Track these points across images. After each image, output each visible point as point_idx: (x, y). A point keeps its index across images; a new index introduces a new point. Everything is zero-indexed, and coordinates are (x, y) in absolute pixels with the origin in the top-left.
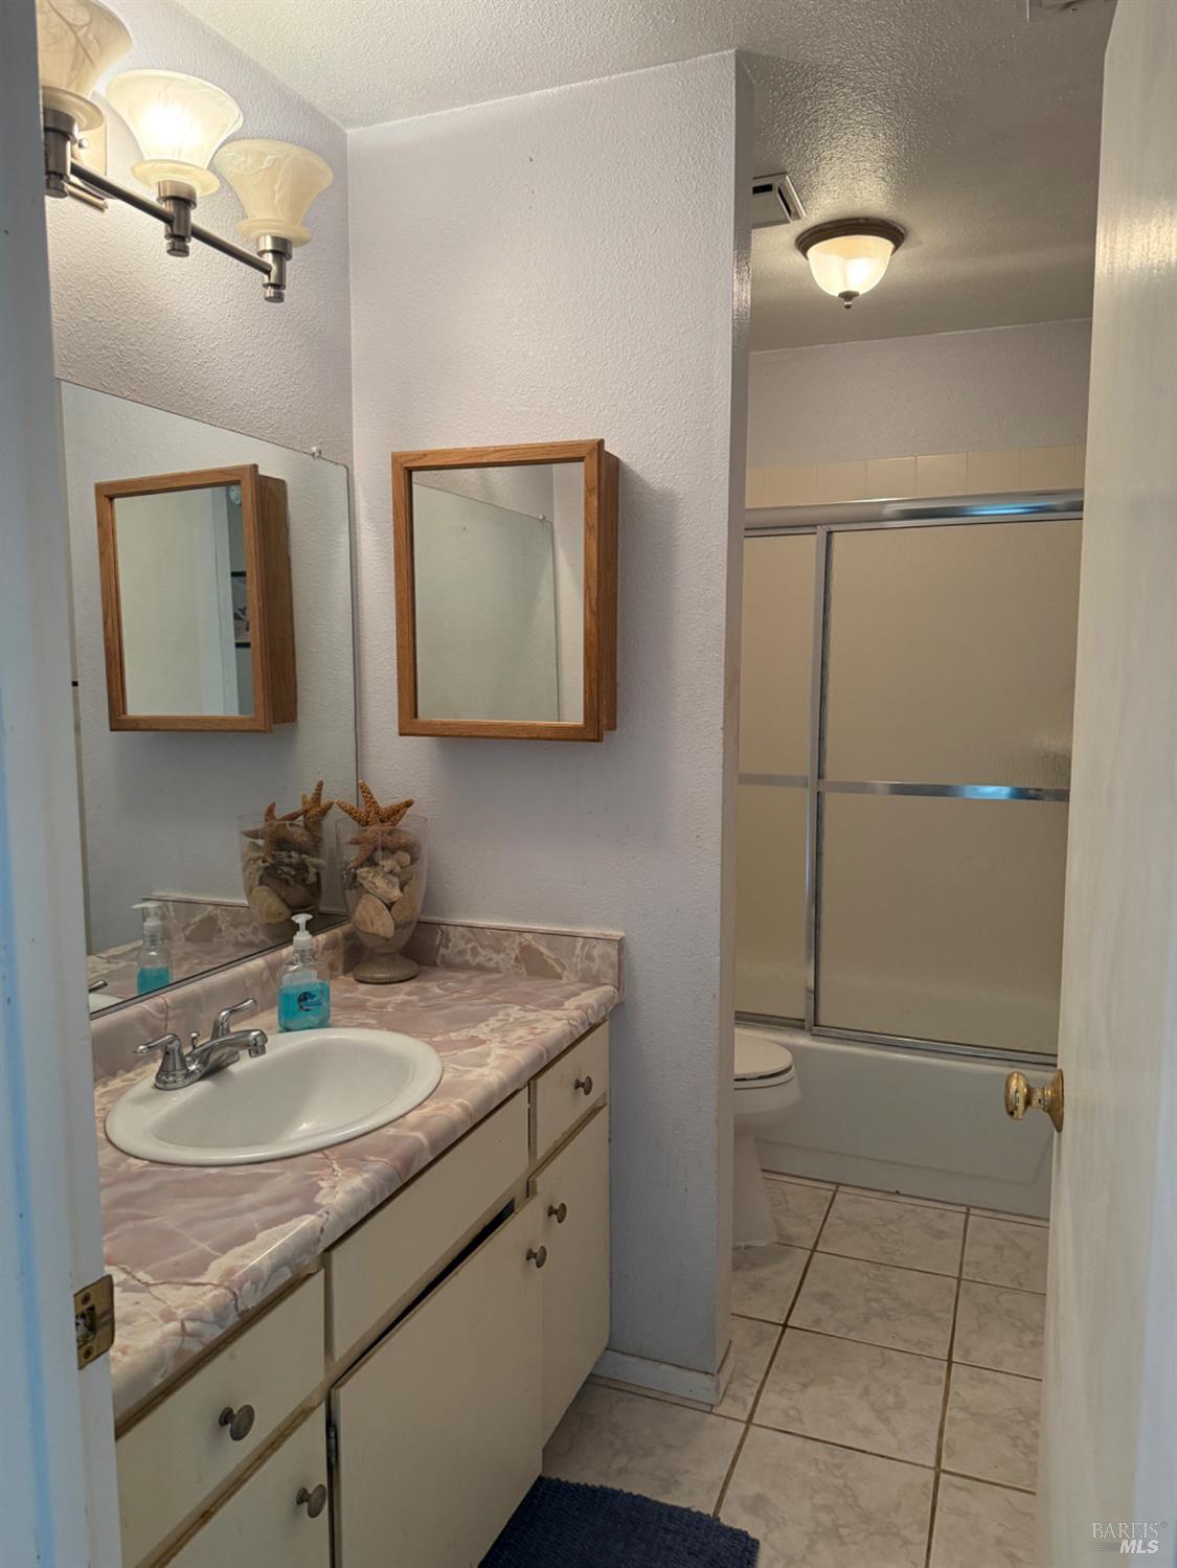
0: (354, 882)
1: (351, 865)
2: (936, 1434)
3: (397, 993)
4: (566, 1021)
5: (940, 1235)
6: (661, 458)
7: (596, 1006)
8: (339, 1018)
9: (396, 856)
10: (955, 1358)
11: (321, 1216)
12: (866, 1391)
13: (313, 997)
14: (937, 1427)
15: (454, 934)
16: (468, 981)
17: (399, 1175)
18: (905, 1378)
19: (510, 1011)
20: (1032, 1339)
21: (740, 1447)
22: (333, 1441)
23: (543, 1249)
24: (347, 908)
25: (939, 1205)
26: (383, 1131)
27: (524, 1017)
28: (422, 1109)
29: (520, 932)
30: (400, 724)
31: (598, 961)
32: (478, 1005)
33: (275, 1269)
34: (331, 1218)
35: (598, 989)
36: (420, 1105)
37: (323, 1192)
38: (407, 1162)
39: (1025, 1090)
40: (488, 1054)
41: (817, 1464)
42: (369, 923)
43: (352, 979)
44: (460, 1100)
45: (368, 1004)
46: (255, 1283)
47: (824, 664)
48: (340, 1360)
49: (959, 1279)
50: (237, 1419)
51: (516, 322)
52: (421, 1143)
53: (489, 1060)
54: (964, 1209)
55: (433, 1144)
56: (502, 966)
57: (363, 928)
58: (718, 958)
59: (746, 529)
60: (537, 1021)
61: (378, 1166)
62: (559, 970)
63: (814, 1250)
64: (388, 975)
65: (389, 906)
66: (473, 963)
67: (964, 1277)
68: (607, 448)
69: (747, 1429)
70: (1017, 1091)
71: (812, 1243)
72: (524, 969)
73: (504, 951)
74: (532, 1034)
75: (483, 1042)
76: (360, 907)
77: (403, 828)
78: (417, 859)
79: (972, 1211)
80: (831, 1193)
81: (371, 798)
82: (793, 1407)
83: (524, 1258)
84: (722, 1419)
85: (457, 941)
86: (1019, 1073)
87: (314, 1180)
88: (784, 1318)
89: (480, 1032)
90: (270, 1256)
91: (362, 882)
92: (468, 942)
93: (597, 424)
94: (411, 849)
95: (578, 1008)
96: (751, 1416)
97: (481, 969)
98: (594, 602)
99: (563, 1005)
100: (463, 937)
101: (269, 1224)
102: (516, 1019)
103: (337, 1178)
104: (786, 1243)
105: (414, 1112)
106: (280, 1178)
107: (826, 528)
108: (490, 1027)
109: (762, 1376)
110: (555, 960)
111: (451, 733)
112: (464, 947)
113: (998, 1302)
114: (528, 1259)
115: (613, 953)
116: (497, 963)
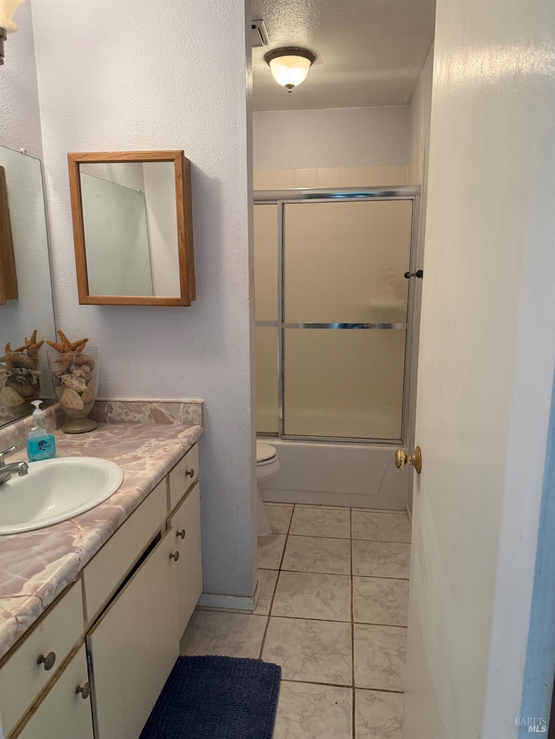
0: (60, 383)
1: (57, 374)
2: (350, 607)
3: (89, 438)
4: (180, 444)
5: (340, 521)
6: (212, 162)
7: (193, 436)
8: (60, 452)
9: (81, 368)
10: (353, 574)
11: (78, 553)
12: (318, 594)
13: (47, 443)
14: (350, 605)
15: (115, 407)
16: (125, 429)
17: (113, 527)
18: (334, 585)
19: (151, 442)
20: (384, 561)
21: (267, 627)
22: (90, 660)
23: (177, 552)
24: (56, 395)
25: (339, 508)
26: (100, 506)
27: (159, 444)
28: (117, 494)
29: (151, 402)
30: (79, 299)
31: (192, 414)
32: (134, 440)
33: (59, 583)
34: (83, 552)
35: (192, 428)
36: (116, 492)
37: (75, 541)
38: (116, 521)
39: (404, 456)
40: (145, 464)
41: (301, 629)
42: (70, 403)
43: (62, 432)
44: (136, 488)
45: (74, 444)
46: (50, 591)
47: (283, 268)
48: (91, 621)
49: (351, 539)
50: (47, 660)
51: (132, 86)
52: (121, 510)
53: (146, 467)
54: (349, 509)
55: (127, 510)
56: (142, 420)
57: (66, 406)
58: (250, 408)
59: (254, 200)
60: (166, 445)
61: (100, 525)
62: (172, 420)
63: (288, 534)
64: (82, 429)
65: (80, 394)
66: (126, 420)
67: (353, 538)
68: (186, 155)
69: (269, 619)
70: (401, 457)
71: (287, 531)
72: (153, 421)
73: (142, 412)
74: (166, 452)
75: (141, 458)
76: (64, 395)
77: (85, 354)
78: (93, 369)
79: (353, 509)
80: (292, 508)
81: (65, 338)
82: (288, 606)
83: (168, 558)
84: (257, 616)
85: (116, 410)
86: (401, 449)
87: (69, 534)
88: (279, 566)
89: (138, 452)
90: (56, 576)
91: (65, 382)
92: (123, 409)
93: (178, 142)
94: (90, 364)
95: (185, 437)
96: (270, 613)
97: (131, 422)
98: (183, 234)
99: (177, 437)
100: (120, 407)
101: (51, 560)
102: (155, 445)
103: (82, 533)
104: (275, 533)
105: (114, 496)
106: (50, 536)
107: (282, 201)
108: (143, 450)
109: (273, 594)
110: (169, 415)
111: (109, 303)
112: (121, 412)
113: (368, 547)
114: (170, 558)
115: (199, 409)
116: (139, 419)
